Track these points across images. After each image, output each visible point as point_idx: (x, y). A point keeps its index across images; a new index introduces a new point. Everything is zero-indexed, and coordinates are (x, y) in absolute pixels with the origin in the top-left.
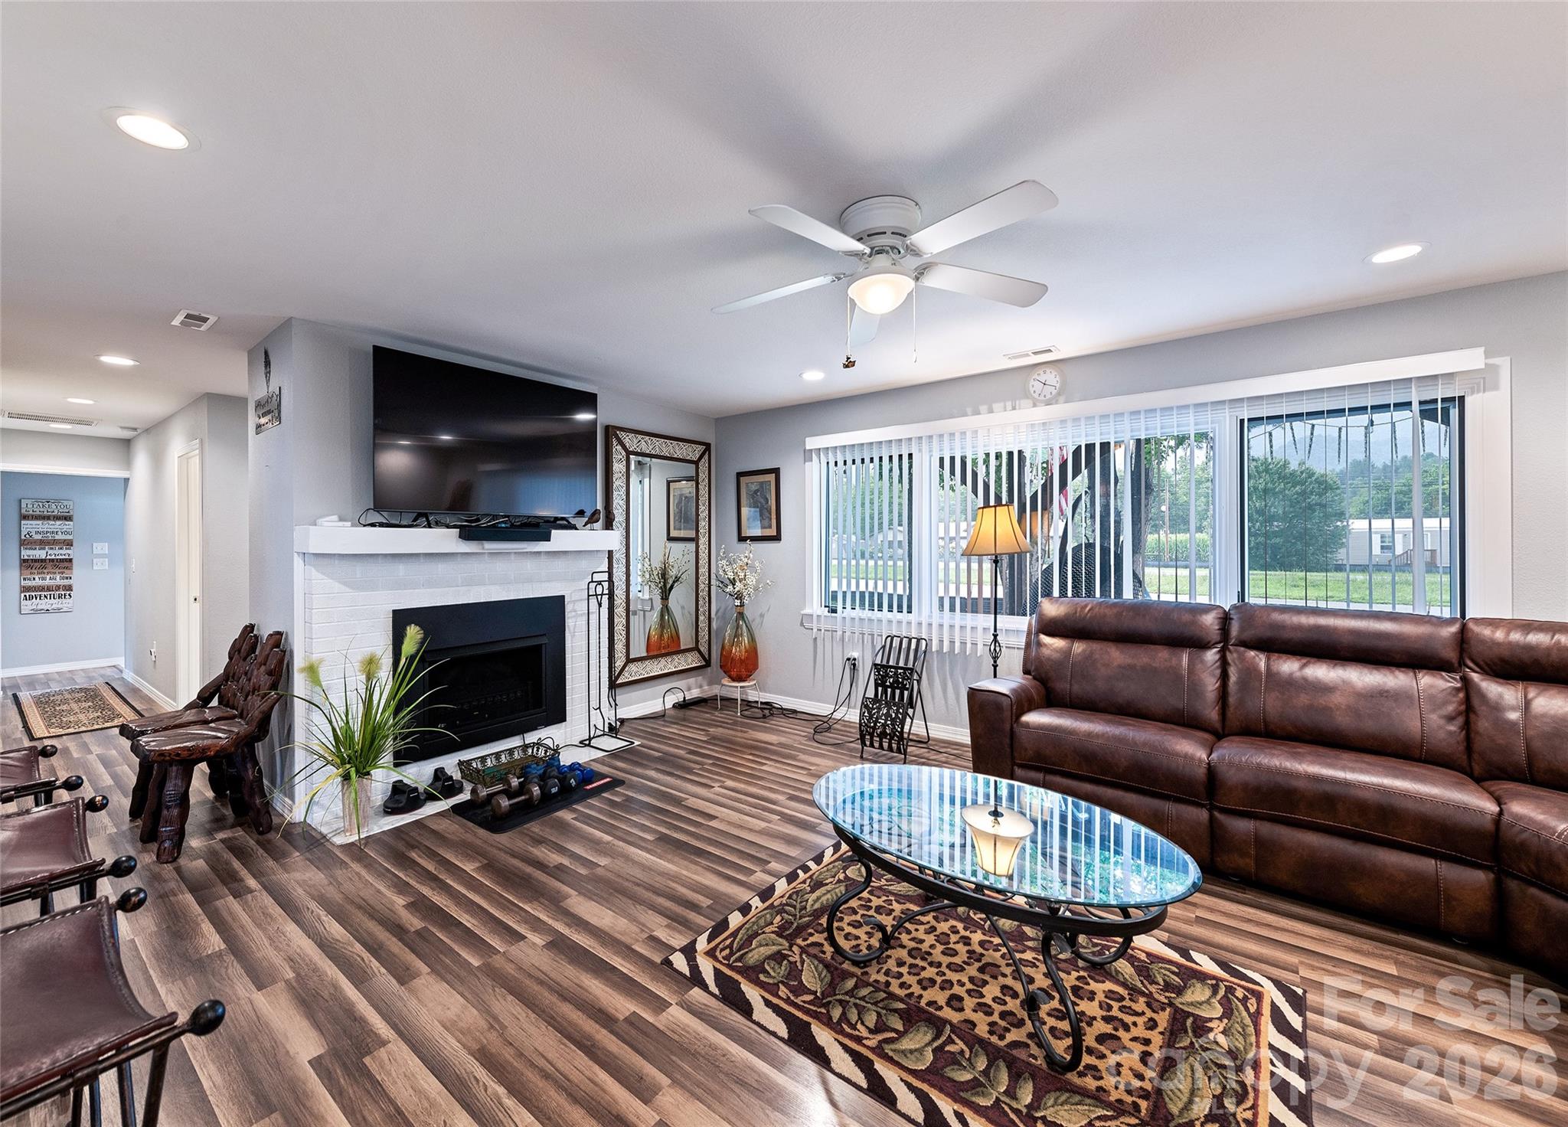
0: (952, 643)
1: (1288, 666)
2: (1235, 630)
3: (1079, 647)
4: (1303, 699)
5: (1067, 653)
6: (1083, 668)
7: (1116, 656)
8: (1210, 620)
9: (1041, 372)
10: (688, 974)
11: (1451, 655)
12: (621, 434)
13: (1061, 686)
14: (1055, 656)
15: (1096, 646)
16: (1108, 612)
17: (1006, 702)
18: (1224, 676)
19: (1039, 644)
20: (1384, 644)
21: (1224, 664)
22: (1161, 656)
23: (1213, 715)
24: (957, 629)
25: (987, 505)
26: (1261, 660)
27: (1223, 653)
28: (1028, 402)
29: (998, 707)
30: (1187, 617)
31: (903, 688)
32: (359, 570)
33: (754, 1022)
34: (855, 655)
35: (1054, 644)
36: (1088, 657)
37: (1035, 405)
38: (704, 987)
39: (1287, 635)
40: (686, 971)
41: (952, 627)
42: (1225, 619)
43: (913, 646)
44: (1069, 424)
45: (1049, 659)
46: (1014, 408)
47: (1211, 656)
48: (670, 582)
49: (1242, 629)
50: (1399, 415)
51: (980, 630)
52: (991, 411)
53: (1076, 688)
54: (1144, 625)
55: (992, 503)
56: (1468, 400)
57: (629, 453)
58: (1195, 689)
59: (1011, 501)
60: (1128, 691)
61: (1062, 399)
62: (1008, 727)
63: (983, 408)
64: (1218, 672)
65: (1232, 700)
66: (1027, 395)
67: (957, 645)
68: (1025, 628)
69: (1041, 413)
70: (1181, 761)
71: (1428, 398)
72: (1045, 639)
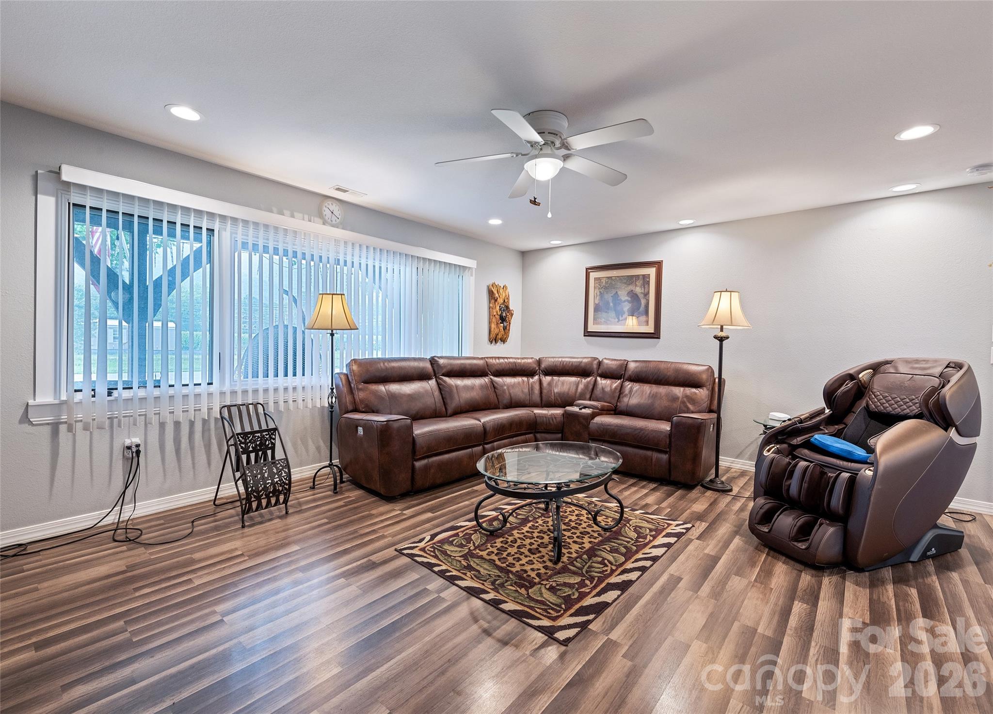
9: (330, 203)
10: (579, 629)
26: (450, 381)
28: (320, 220)
33: (612, 603)
34: (137, 441)
37: (324, 224)
38: (589, 622)
40: (577, 630)
46: (310, 221)
52: (293, 216)
61: (341, 226)
66: (320, 215)
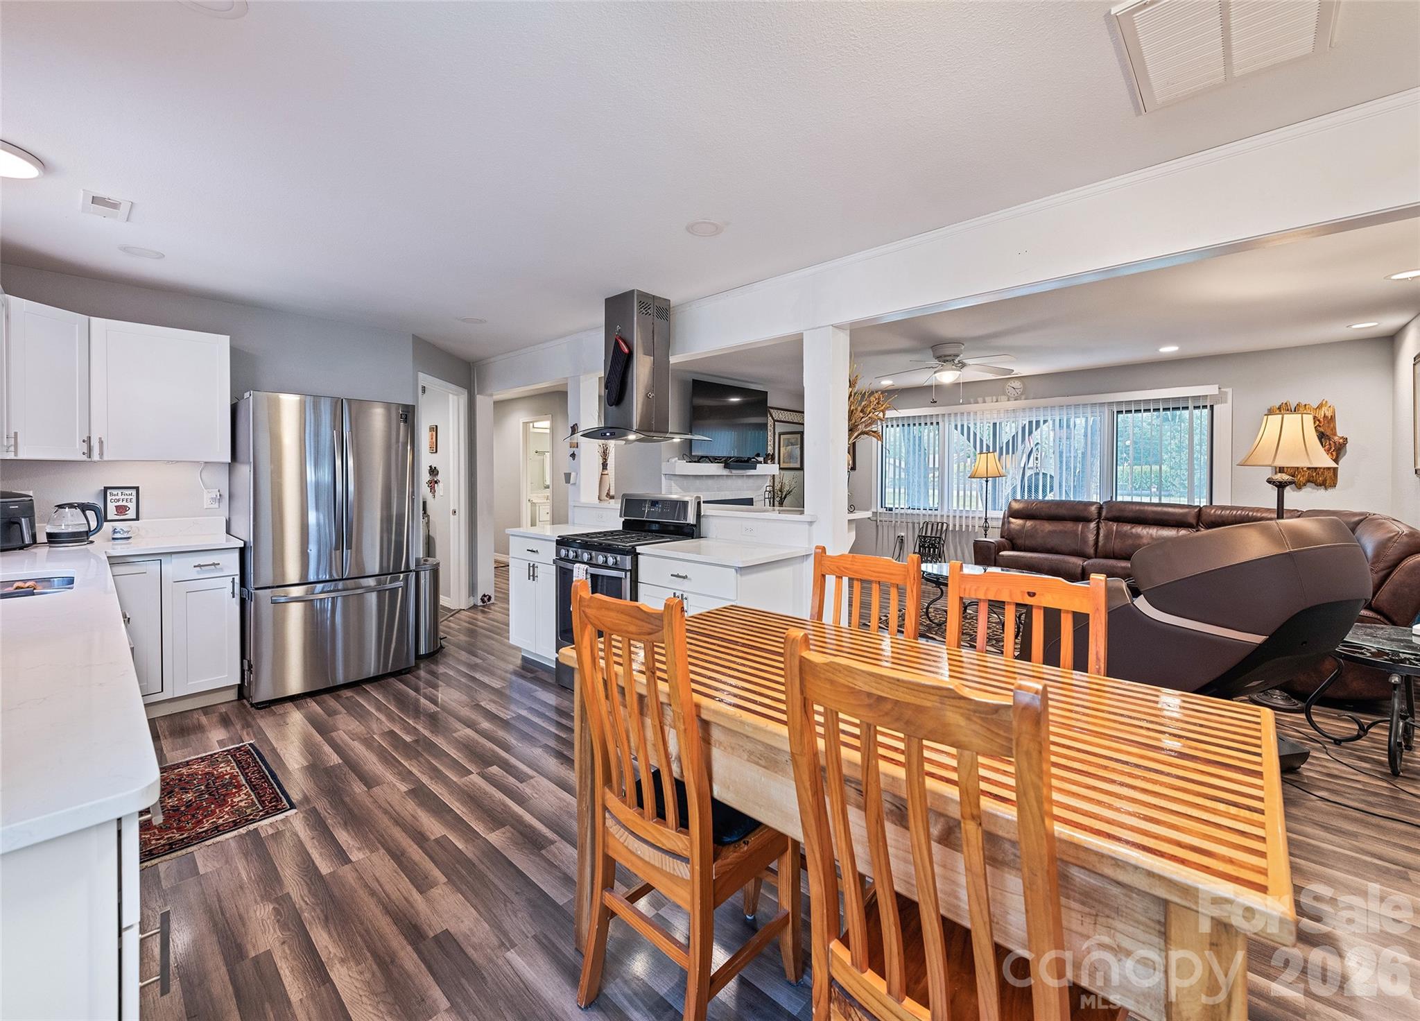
0: (961, 526)
1: (1127, 528)
2: (1104, 514)
3: (1029, 523)
4: (1130, 542)
5: (1024, 526)
6: (1032, 534)
7: (1048, 527)
8: (1093, 509)
9: (1012, 382)
11: (1193, 521)
12: (772, 411)
13: (1020, 542)
14: (1017, 528)
15: (1038, 522)
16: (1044, 506)
17: (993, 546)
18: (1098, 534)
19: (1009, 523)
20: (1166, 517)
21: (1098, 528)
22: (1069, 526)
23: (1091, 551)
24: (957, 517)
25: (981, 453)
26: (1114, 526)
27: (1098, 523)
28: (1004, 398)
29: (989, 548)
30: (1081, 507)
31: (935, 548)
32: (685, 482)
34: (903, 534)
35: (1016, 523)
36: (1034, 528)
37: (1008, 400)
39: (1126, 514)
41: (961, 517)
42: (1100, 508)
43: (939, 528)
44: (1027, 410)
45: (1014, 529)
46: (997, 401)
47: (1093, 525)
48: (784, 494)
49: (1107, 513)
50: (1184, 412)
51: (977, 519)
52: (984, 402)
53: (1027, 542)
54: (1062, 512)
55: (984, 451)
56: (1215, 407)
57: (775, 421)
58: (1084, 540)
59: (994, 451)
60: (1054, 542)
61: (1023, 397)
62: (993, 557)
63: (980, 400)
64: (1095, 532)
65: (1100, 544)
66: (1004, 394)
67: (964, 526)
68: (1002, 517)
69: (1012, 404)
70: (1071, 565)
71: (1197, 405)
72: (1012, 520)
